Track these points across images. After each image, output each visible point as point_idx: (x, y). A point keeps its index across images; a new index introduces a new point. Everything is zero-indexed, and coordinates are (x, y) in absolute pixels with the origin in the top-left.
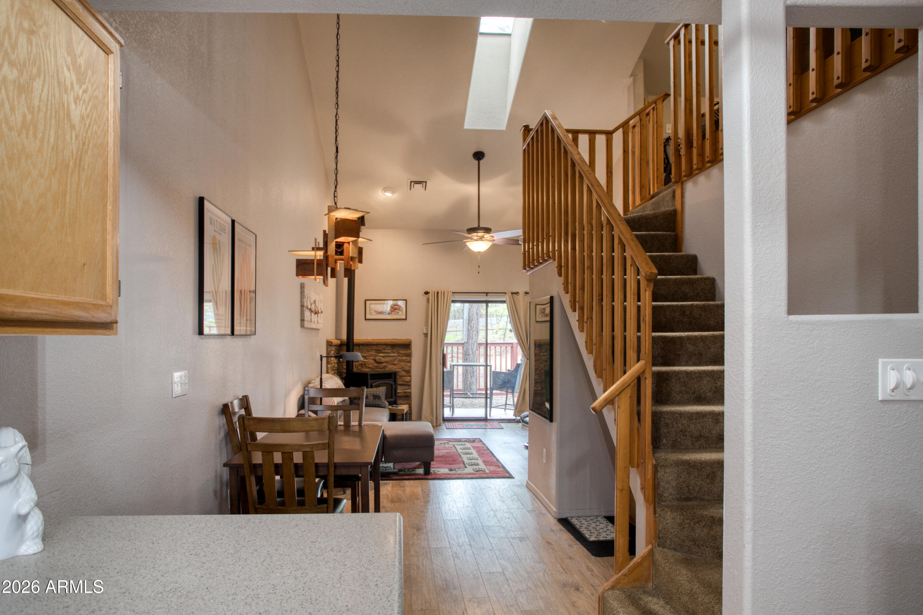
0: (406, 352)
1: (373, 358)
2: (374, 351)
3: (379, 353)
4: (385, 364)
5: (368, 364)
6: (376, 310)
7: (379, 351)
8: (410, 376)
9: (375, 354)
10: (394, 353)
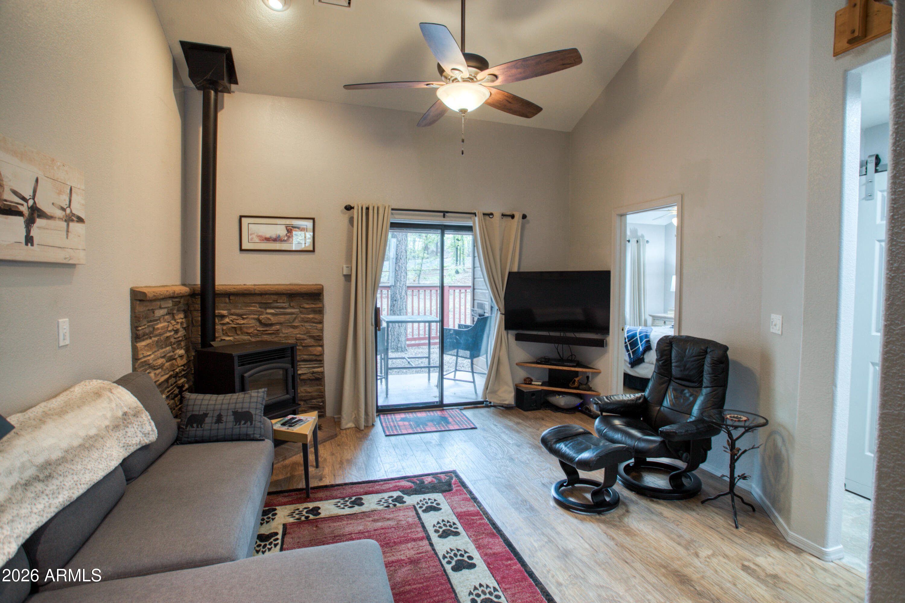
0: (313, 306)
1: (256, 317)
2: (257, 305)
3: (266, 308)
4: (278, 327)
5: (247, 328)
6: (260, 234)
7: (267, 306)
8: (322, 346)
9: (259, 309)
10: (293, 307)
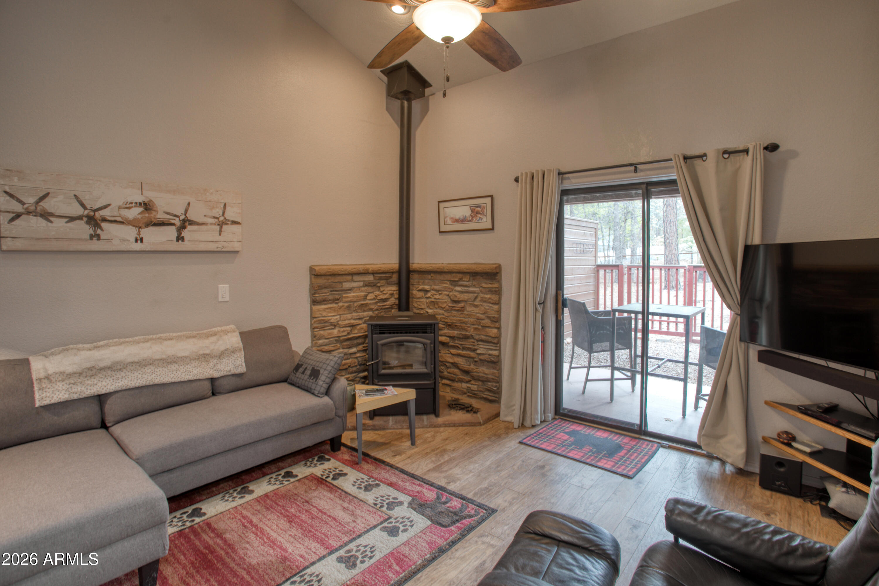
0: (490, 286)
1: (447, 293)
2: (448, 282)
3: (455, 286)
4: (462, 304)
5: (441, 302)
6: (452, 216)
7: (454, 283)
8: (499, 328)
9: (451, 287)
10: (474, 286)
